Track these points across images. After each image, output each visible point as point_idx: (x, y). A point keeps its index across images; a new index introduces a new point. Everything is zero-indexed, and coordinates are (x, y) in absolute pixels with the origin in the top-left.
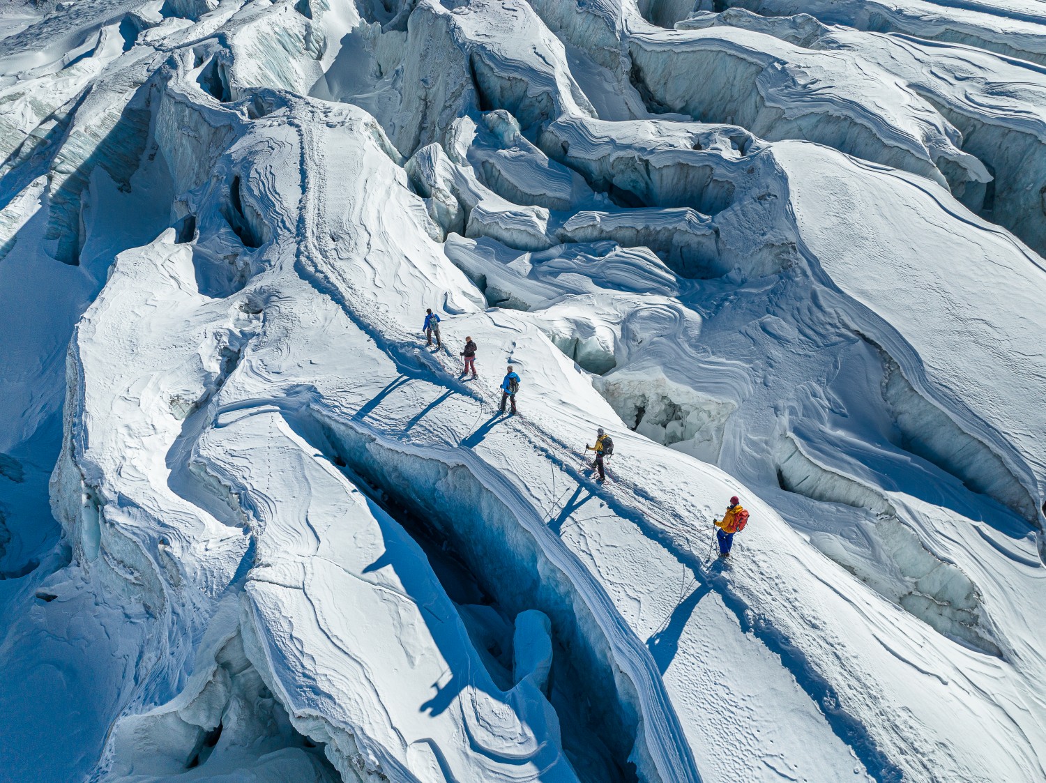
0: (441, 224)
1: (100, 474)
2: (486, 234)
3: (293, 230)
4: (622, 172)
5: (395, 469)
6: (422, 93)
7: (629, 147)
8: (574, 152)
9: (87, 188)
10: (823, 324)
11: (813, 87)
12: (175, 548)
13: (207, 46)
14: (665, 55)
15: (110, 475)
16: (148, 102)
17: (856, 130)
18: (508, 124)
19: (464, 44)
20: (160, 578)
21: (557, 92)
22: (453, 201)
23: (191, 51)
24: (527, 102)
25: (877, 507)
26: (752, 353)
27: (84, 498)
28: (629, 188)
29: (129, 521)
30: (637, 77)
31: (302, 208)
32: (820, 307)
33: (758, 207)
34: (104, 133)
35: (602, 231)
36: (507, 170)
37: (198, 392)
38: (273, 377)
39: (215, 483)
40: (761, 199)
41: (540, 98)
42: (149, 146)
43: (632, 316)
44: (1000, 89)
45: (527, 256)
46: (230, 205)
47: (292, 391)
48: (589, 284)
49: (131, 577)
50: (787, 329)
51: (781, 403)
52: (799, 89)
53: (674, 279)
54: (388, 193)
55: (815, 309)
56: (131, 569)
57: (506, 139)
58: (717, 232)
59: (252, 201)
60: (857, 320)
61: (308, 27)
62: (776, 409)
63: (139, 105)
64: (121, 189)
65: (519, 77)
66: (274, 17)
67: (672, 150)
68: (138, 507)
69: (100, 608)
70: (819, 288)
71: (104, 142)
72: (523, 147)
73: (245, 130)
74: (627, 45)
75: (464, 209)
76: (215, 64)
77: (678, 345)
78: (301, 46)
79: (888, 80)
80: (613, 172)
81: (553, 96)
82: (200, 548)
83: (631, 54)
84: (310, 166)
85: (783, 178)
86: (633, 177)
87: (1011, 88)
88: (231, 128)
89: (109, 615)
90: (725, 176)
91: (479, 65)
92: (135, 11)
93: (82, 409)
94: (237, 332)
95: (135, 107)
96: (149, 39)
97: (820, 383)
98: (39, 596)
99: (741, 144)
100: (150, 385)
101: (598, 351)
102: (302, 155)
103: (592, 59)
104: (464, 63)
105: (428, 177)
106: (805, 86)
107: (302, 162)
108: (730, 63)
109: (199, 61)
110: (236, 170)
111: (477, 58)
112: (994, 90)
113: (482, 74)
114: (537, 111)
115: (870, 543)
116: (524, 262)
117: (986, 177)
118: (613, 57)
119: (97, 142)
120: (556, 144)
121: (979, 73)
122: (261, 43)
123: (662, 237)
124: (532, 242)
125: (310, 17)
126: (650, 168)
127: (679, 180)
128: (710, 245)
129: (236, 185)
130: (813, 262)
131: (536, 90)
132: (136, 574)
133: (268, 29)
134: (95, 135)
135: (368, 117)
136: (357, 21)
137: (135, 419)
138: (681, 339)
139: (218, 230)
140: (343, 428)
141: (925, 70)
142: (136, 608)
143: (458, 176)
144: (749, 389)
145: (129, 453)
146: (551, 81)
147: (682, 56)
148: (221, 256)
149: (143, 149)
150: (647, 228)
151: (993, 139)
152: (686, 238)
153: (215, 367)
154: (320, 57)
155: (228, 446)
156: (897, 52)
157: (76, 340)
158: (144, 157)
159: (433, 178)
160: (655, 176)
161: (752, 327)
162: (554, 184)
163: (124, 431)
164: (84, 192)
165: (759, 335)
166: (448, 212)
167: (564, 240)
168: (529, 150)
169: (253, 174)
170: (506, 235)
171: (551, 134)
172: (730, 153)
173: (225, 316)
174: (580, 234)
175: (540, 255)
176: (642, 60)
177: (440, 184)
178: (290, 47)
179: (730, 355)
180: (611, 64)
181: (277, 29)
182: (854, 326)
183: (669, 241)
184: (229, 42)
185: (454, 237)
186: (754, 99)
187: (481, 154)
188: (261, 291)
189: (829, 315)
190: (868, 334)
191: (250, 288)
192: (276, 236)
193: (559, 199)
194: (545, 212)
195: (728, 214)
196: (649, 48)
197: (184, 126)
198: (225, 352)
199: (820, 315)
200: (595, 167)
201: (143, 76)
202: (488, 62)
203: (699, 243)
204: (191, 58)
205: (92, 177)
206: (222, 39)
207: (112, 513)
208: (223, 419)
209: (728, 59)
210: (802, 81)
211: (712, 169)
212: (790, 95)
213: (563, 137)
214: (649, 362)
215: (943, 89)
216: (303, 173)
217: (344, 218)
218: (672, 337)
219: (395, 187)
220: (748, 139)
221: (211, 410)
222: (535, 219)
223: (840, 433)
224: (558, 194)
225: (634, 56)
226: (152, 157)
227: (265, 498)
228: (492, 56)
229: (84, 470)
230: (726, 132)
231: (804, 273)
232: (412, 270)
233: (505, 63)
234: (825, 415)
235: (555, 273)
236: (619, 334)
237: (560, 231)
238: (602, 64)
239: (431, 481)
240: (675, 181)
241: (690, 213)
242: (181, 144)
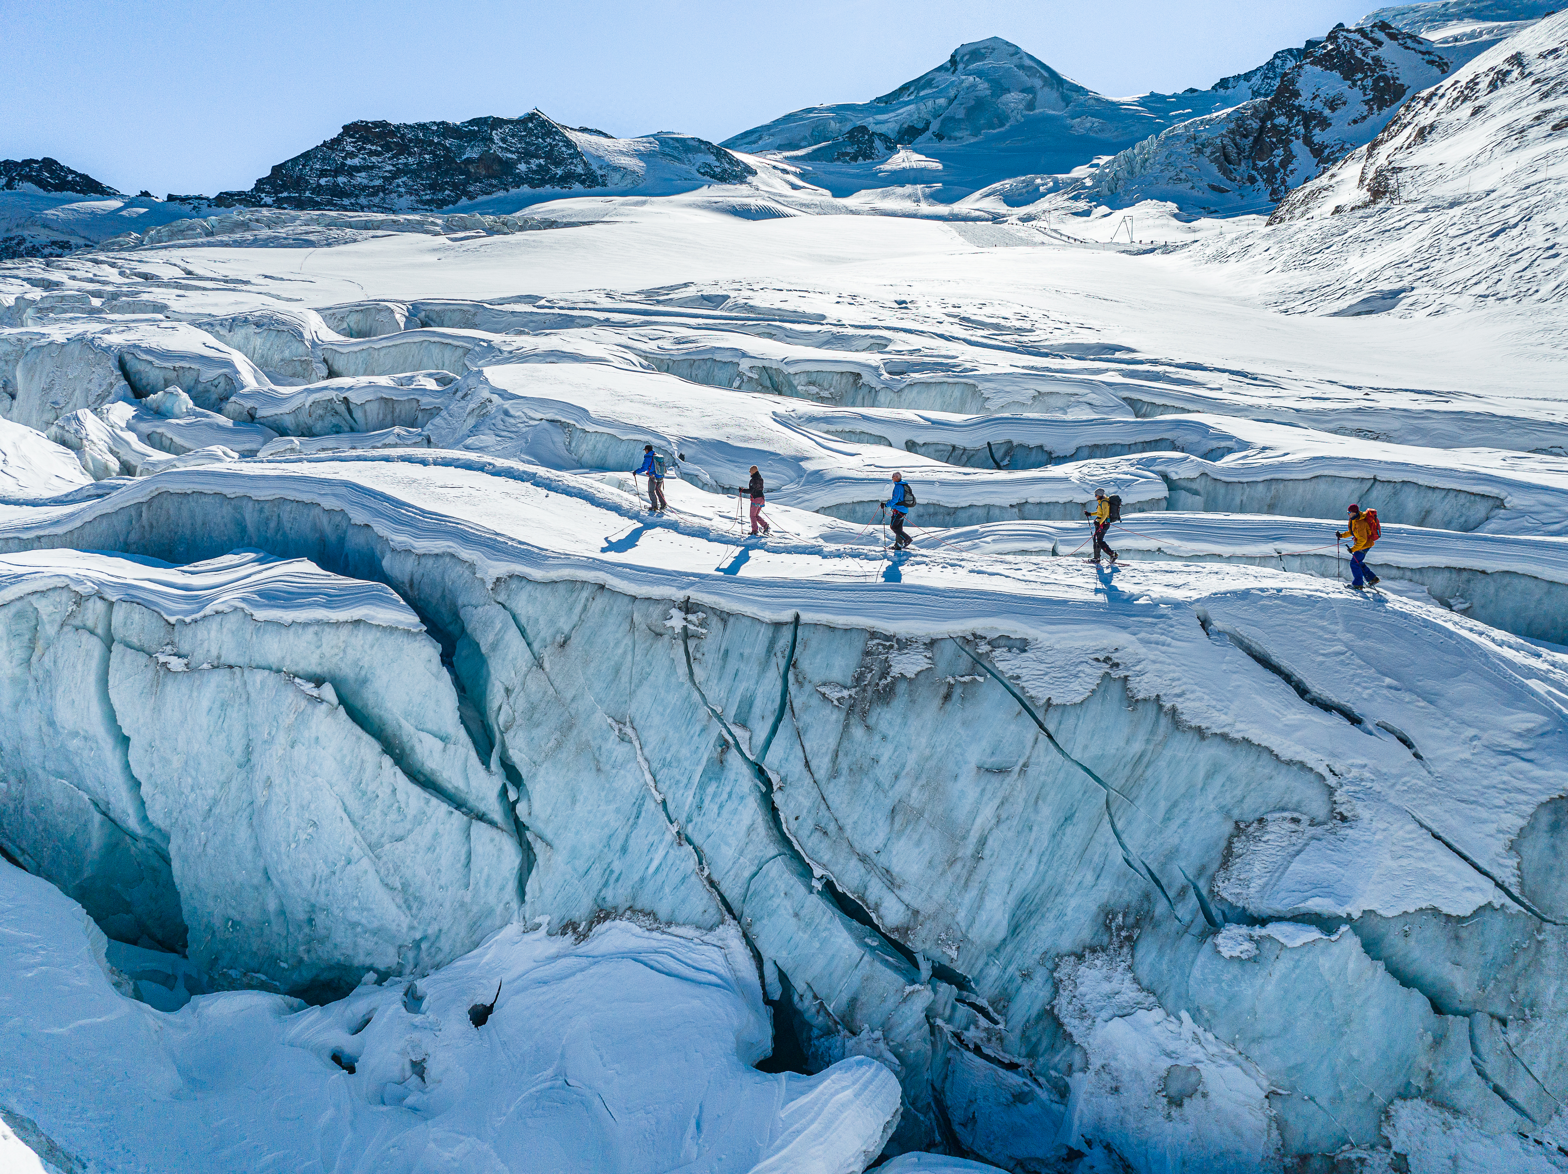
4: (321, 417)
6: (50, 416)
7: (325, 389)
8: (264, 412)
10: (515, 425)
11: (519, 351)
14: (364, 354)
18: (179, 400)
19: (110, 347)
21: (237, 372)
22: (112, 459)
24: (202, 382)
32: (511, 416)
33: (462, 404)
36: (181, 436)
40: (464, 395)
41: (216, 382)
44: (685, 339)
50: (488, 439)
52: (506, 355)
55: (507, 418)
57: (176, 411)
58: (427, 436)
60: (540, 409)
65: (188, 366)
67: (372, 387)
70: (506, 404)
72: (198, 415)
74: (320, 353)
75: (128, 464)
80: (310, 421)
81: (232, 377)
83: (325, 361)
86: (334, 420)
87: (693, 338)
90: (431, 403)
91: (132, 363)
99: (446, 383)
104: (113, 364)
106: (511, 352)
112: (680, 341)
113: (139, 372)
114: (214, 397)
118: (304, 366)
121: (669, 334)
126: (351, 406)
127: (385, 415)
130: (503, 392)
131: (210, 375)
141: (624, 338)
143: (116, 438)
146: (227, 365)
147: (384, 352)
159: (84, 432)
162: (241, 437)
166: (106, 467)
168: (207, 416)
171: (233, 403)
176: (340, 365)
177: (94, 440)
180: (303, 373)
182: (539, 416)
187: (143, 424)
189: (519, 417)
190: (551, 417)
195: (436, 419)
196: (345, 350)
199: (512, 421)
200: (286, 418)
209: (432, 347)
210: (507, 349)
211: (418, 401)
213: (248, 404)
215: (639, 345)
225: (330, 362)
228: (149, 351)
230: (430, 375)
231: (498, 405)
233: (168, 356)
238: (293, 375)
240: (381, 416)
241: (398, 430)
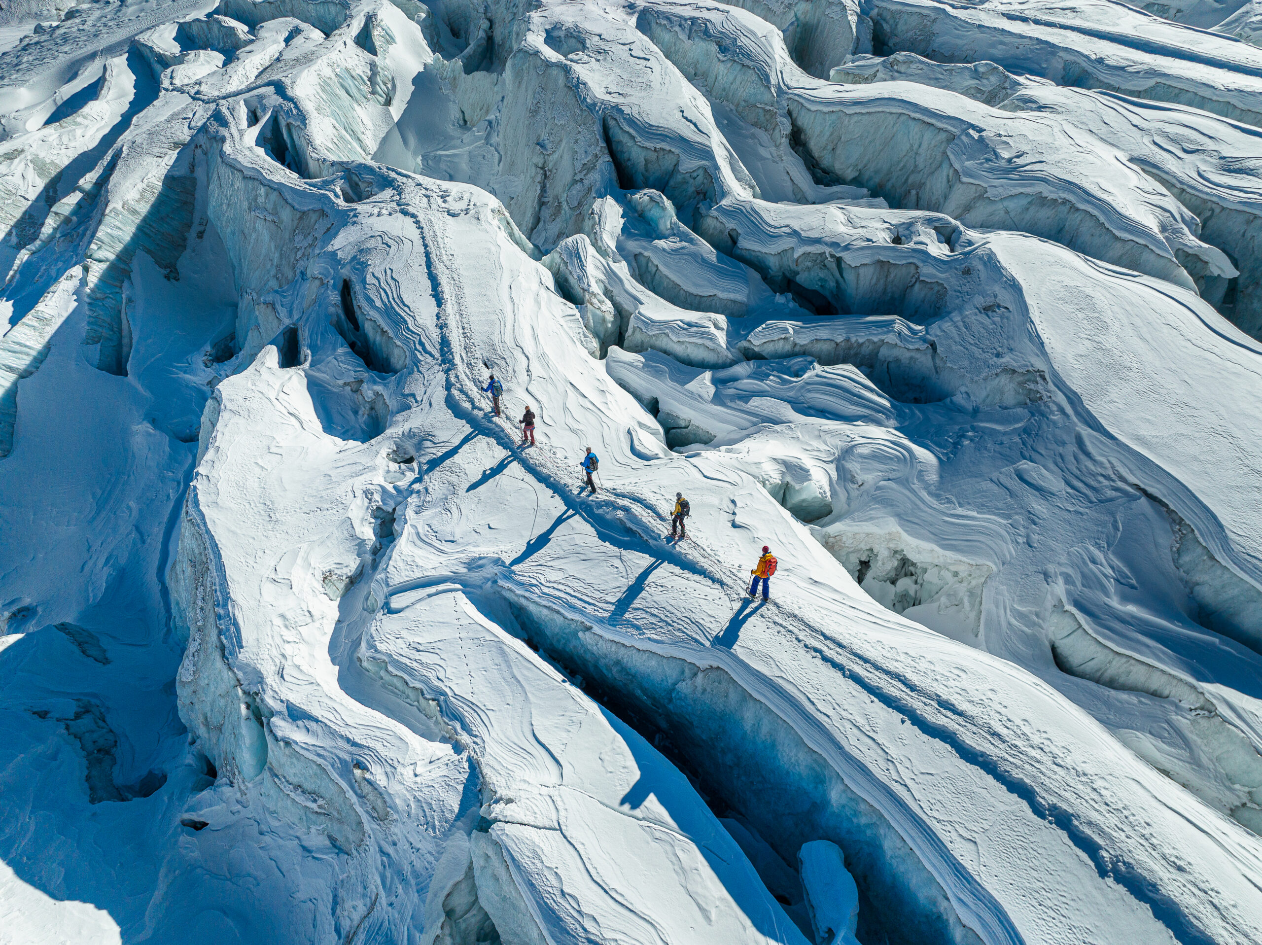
0: (596, 335)
1: (260, 679)
2: (653, 347)
3: (437, 354)
4: (809, 269)
5: (618, 663)
6: (539, 161)
7: (818, 241)
8: (746, 244)
9: (130, 278)
10: (1093, 475)
11: (1020, 161)
12: (378, 774)
13: (261, 98)
14: (834, 117)
15: (271, 679)
16: (192, 167)
17: (1078, 217)
18: (664, 209)
19: (595, 104)
20: (359, 809)
21: (717, 168)
22: (608, 306)
23: (242, 103)
24: (679, 178)
25: (1189, 700)
26: (1009, 507)
27: (243, 707)
28: (817, 287)
29: (311, 740)
30: (797, 139)
31: (442, 326)
32: (1088, 455)
33: (983, 318)
34: (144, 209)
35: (795, 345)
36: (667, 265)
37: (352, 564)
38: (447, 547)
39: (399, 684)
40: (987, 310)
41: (695, 175)
42: (196, 221)
43: (848, 452)
44: (1238, 166)
45: (708, 375)
46: (343, 317)
47: (473, 564)
48: (787, 411)
49: (314, 806)
50: (1053, 481)
51: (1051, 568)
52: (1003, 163)
53: (888, 404)
54: (538, 302)
55: (1082, 457)
56: (314, 796)
57: (662, 227)
58: (933, 346)
59: (373, 314)
60: (1137, 472)
61: (373, 66)
62: (1046, 575)
63: (182, 172)
64: (167, 277)
65: (668, 148)
66: (334, 56)
67: (870, 246)
68: (317, 721)
69: (267, 839)
70: (1085, 431)
71: (145, 220)
72: (684, 237)
73: (345, 219)
74: (785, 103)
75: (621, 315)
76: (275, 121)
77: (913, 491)
78: (366, 89)
79: (1107, 153)
80: (796, 269)
81: (711, 173)
82: (408, 772)
83: (790, 113)
84: (440, 269)
85: (1015, 287)
86: (822, 275)
87: (1251, 164)
88: (323, 214)
89: (280, 847)
90: (934, 276)
91: (615, 132)
92: (143, 38)
93: (227, 597)
94: (390, 488)
95: (177, 173)
96: (178, 82)
97: (1099, 547)
98: (185, 823)
99: (949, 236)
100: (299, 561)
101: (816, 498)
102: (427, 255)
103: (743, 118)
104: (597, 128)
105: (580, 279)
106: (1009, 161)
107: (429, 264)
108: (915, 129)
109: (253, 119)
110: (345, 272)
111: (612, 123)
112: (1230, 166)
113: (620, 142)
114: (691, 189)
115: (1187, 744)
116: (704, 383)
117: (1231, 272)
118: (768, 117)
119: (137, 220)
120: (721, 232)
121: (1210, 145)
122: (324, 90)
123: (866, 350)
124: (710, 357)
125: (375, 53)
126: (843, 265)
127: (878, 280)
128: (925, 361)
129: (346, 289)
130: (1074, 399)
131: (689, 164)
132: (321, 802)
133: (328, 72)
134: (134, 212)
135: (494, 202)
136: (430, 57)
137: (288, 605)
138: (916, 485)
139: (334, 350)
140: (545, 612)
141: (1146, 140)
142: (316, 840)
143: (611, 274)
144: (1009, 550)
145: (288, 649)
146: (707, 154)
147: (855, 118)
148: (341, 382)
149: (189, 226)
150: (848, 340)
151: (1236, 225)
152: (896, 352)
153: (368, 533)
154: (388, 102)
155: (411, 639)
156: (1110, 116)
157: (197, 503)
158: (192, 234)
159: (585, 280)
160: (850, 276)
161: (1006, 475)
162: (727, 284)
163: (278, 621)
164: (126, 284)
165: (1015, 484)
166: (604, 320)
167: (749, 355)
168: (691, 241)
169: (370, 279)
170: (679, 350)
171: (713, 220)
172: (938, 250)
173: (372, 468)
174: (770, 348)
175: (723, 374)
176: (804, 121)
177: (596, 288)
178: (354, 91)
179: (982, 507)
180: (766, 123)
181: (338, 70)
182: (1132, 479)
183: (875, 354)
184: (290, 93)
185: (614, 351)
186: (945, 171)
187: (633, 246)
188: (410, 435)
189: (1101, 464)
190: (1150, 490)
191: (394, 431)
192: (417, 363)
193: (734, 301)
194: (722, 319)
195: (947, 325)
196: (813, 108)
197: (257, 207)
198: (378, 513)
199: (1089, 464)
200: (773, 263)
201: (184, 135)
202: (627, 129)
203: (911, 358)
204: (243, 112)
205: (135, 265)
206: (280, 88)
207: (283, 727)
208: (396, 602)
209: (912, 123)
210: (1006, 155)
211: (917, 267)
212: (991, 170)
213: (731, 225)
214: (877, 511)
215: (1171, 164)
216: (433, 278)
217: (496, 339)
218: (904, 482)
219: (543, 292)
220: (955, 229)
221: (376, 590)
222: (713, 330)
223: (1132, 609)
224: (732, 296)
225: (794, 115)
226: (200, 235)
227: (472, 705)
228: (631, 121)
229: (240, 675)
230: (929, 221)
231: (1062, 410)
232: (581, 400)
233: (649, 131)
234: (1111, 586)
235: (746, 397)
236: (834, 475)
237: (744, 344)
238: (755, 125)
239: (670, 681)
240: (874, 281)
241: (899, 324)
242: (255, 229)
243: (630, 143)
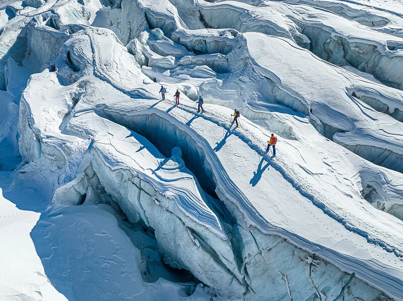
0: (140, 64)
1: (39, 131)
2: (155, 66)
3: (92, 64)
4: (198, 45)
6: (129, 27)
7: (199, 36)
8: (182, 40)
9: (7, 64)
11: (257, 17)
12: (68, 144)
13: (47, 14)
14: (210, 10)
15: (42, 131)
16: (26, 35)
17: (270, 29)
18: (159, 32)
19: (143, 8)
20: (64, 154)
21: (175, 22)
22: (143, 56)
23: (41, 16)
24: (165, 26)
25: (269, 117)
26: (237, 87)
27: (35, 138)
28: (200, 50)
29: (52, 141)
30: (202, 18)
31: (93, 57)
32: (255, 72)
33: (239, 50)
34: (11, 45)
35: (192, 62)
36: (160, 47)
37: (66, 111)
38: (91, 103)
39: (77, 131)
40: (240, 47)
41: (170, 24)
42: (28, 50)
43: (202, 84)
44: (312, 16)
45: (169, 71)
46: (67, 60)
47: (98, 106)
48: (189, 77)
49: (53, 158)
50: (246, 79)
51: (245, 99)
53: (215, 74)
54: (122, 53)
56: (53, 155)
57: (159, 37)
58: (228, 60)
59: (75, 57)
61: (83, 8)
62: (244, 101)
63: (23, 36)
64: (19, 65)
65: (162, 18)
66: (70, 4)
67: (213, 36)
68: (54, 137)
69: (42, 172)
70: (254, 66)
71: (11, 48)
72: (165, 39)
73: (69, 37)
74: (198, 8)
75: (147, 59)
76: (51, 20)
77: (216, 89)
78: (81, 15)
79: (280, 14)
80: (194, 45)
81: (174, 24)
82: (76, 144)
83: (199, 11)
84: (94, 46)
85: (245, 40)
86: (201, 46)
87: (315, 15)
88: (63, 37)
89: (45, 173)
90: (229, 43)
91: (148, 15)
92: (12, 5)
93: (31, 114)
94: (77, 93)
95: (21, 36)
96: (21, 13)
97: (255, 91)
99: (234, 34)
100: (51, 107)
101: (192, 94)
102: (91, 43)
103: (187, 13)
104: (143, 15)
105: (134, 48)
106: (254, 17)
107: (91, 45)
108: (232, 12)
109: (44, 20)
110: (68, 49)
111: (147, 13)
112: (310, 16)
113: (149, 18)
114: (169, 29)
115: (268, 126)
116: (168, 73)
117: (309, 42)
118: (193, 12)
119: (9, 48)
120: (176, 38)
121: (307, 12)
122: (67, 13)
123: (211, 63)
124: (170, 67)
125: (84, 5)
126: (206, 42)
127: (216, 46)
128: (226, 64)
129: (69, 54)
130: (253, 60)
131: (168, 22)
132: (55, 157)
133: (68, 8)
134: (8, 46)
135: (112, 32)
136: (101, 6)
138: (217, 88)
139: (64, 67)
140: (115, 113)
141: (291, 11)
142: (54, 168)
143: (144, 48)
144: (236, 97)
145: (47, 126)
146: (173, 19)
147: (216, 11)
148: (66, 75)
149: (26, 51)
150: (206, 60)
151: (311, 30)
152: (218, 62)
153: (71, 103)
154: (88, 19)
155: (80, 121)
156: (284, 7)
157: (23, 97)
158: (27, 54)
160: (208, 45)
161: (237, 80)
162: (176, 50)
163: (44, 119)
164: (6, 66)
165: (238, 82)
166: (142, 60)
167: (180, 65)
168: (167, 40)
169: (75, 49)
170: (161, 65)
171: (174, 35)
172: (231, 37)
173: (73, 89)
174: (185, 63)
175: (172, 71)
176: (203, 13)
177: (138, 51)
178: (77, 15)
179: (231, 89)
180: (193, 15)
181: (72, 9)
182: (264, 75)
183: (213, 64)
184: (55, 12)
185: (144, 67)
186: (240, 22)
187: (151, 42)
188: (83, 81)
189: (257, 73)
190: (267, 76)
191: (80, 80)
192: (86, 66)
193: (178, 54)
194: (174, 58)
195: (231, 54)
196: (206, 9)
197: (44, 39)
198: (73, 99)
199: (255, 74)
200: (189, 44)
201: (23, 25)
202: (151, 14)
203: (222, 63)
204: (41, 18)
205: (8, 61)
206: (53, 11)
207: (44, 140)
208: (76, 115)
209: (230, 10)
210: (253, 16)
211: (226, 42)
212: (250, 20)
213: (178, 36)
214: (208, 95)
215: (296, 17)
216: (92, 48)
217: (108, 60)
218: (214, 88)
219: (123, 51)
220: (237, 33)
221: (72, 114)
222: (170, 59)
223: (260, 102)
225: (201, 11)
226: (29, 54)
227: (94, 131)
228: (153, 12)
229: (34, 130)
230: (229, 31)
231: (251, 64)
232: (132, 74)
233: (157, 14)
234: (256, 99)
235: (178, 75)
236: (199, 90)
237: (179, 63)
238: (190, 15)
240: (214, 46)
241: (219, 55)
242: (44, 45)
243: (152, 18)
